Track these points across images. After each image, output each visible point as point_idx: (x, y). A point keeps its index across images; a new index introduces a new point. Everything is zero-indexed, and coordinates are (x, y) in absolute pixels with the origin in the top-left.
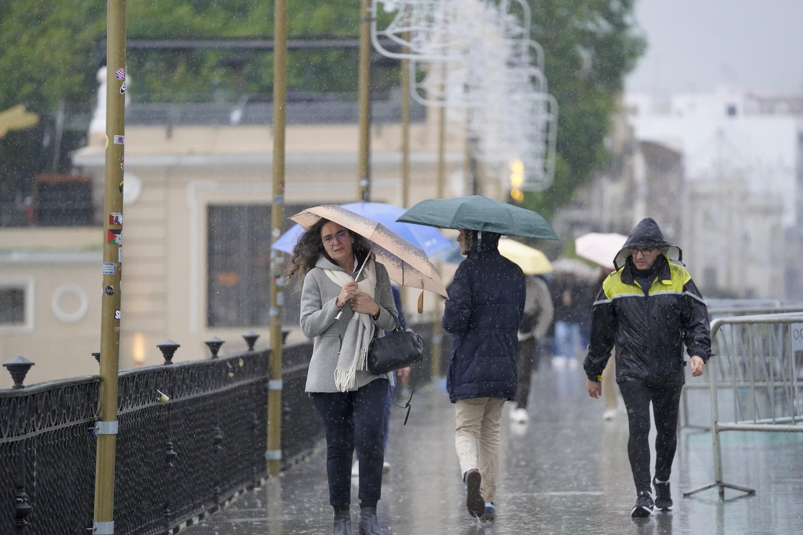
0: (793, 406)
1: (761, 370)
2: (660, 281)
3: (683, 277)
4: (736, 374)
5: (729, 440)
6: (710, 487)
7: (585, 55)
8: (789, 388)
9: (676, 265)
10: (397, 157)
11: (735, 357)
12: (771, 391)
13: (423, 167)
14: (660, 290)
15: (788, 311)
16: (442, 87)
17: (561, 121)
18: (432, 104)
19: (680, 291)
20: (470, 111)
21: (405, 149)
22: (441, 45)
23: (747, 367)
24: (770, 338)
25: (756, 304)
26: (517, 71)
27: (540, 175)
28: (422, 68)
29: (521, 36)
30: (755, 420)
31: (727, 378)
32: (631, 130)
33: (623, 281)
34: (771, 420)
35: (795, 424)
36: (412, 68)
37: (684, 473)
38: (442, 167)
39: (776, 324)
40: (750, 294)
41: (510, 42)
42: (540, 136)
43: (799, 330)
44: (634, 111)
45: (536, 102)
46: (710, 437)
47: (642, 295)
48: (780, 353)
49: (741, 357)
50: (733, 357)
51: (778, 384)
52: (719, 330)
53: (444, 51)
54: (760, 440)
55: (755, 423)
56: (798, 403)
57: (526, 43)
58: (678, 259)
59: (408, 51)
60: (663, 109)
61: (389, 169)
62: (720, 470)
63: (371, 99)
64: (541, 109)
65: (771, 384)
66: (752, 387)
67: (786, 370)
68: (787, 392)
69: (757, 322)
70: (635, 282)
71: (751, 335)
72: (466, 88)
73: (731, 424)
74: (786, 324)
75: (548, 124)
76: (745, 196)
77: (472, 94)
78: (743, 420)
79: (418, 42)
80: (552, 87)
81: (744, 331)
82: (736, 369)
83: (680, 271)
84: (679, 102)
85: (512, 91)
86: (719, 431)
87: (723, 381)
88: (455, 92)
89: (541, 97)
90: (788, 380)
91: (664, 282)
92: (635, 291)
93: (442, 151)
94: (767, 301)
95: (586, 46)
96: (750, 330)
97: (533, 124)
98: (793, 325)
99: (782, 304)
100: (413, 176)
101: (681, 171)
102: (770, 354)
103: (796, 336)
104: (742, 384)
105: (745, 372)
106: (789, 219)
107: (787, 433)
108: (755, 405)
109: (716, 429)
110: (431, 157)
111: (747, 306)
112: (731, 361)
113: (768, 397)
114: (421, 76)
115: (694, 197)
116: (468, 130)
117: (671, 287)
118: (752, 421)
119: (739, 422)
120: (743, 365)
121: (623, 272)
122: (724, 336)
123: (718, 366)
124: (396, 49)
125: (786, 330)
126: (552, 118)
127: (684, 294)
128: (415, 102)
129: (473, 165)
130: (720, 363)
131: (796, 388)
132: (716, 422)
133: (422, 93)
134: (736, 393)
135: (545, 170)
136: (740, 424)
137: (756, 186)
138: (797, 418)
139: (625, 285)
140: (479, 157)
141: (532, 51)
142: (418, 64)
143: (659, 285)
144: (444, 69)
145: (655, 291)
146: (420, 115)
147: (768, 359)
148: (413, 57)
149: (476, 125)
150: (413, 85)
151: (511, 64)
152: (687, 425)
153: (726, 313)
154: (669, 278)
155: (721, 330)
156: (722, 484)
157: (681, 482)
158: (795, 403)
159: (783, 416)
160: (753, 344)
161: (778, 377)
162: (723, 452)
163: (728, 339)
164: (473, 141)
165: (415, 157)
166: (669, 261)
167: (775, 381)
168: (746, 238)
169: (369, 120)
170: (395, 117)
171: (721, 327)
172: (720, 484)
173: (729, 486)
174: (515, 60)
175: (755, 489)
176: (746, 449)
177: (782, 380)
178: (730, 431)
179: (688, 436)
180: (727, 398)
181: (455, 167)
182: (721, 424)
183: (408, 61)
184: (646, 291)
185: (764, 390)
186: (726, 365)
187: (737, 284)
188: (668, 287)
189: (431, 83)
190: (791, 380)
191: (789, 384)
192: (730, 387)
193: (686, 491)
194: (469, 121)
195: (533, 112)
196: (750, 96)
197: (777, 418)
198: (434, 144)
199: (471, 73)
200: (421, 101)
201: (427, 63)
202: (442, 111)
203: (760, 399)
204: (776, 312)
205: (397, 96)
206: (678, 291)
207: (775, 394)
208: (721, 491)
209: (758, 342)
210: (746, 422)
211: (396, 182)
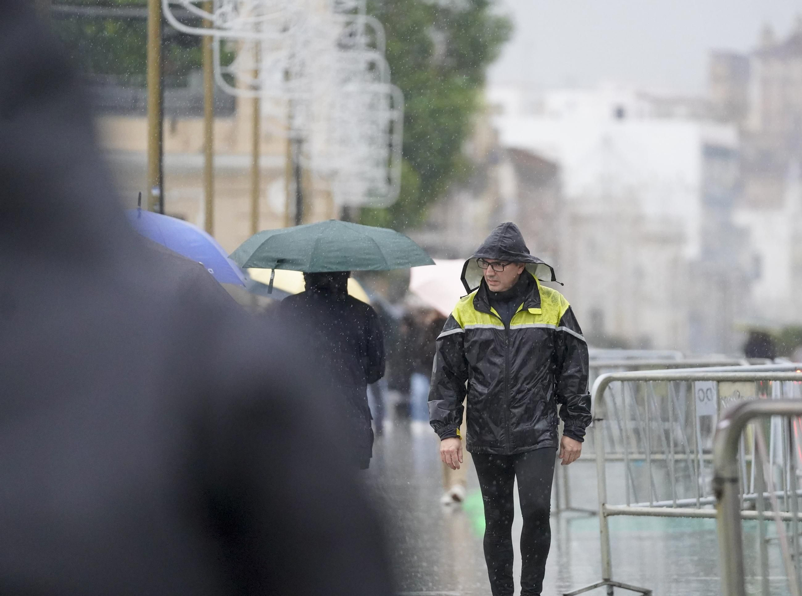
0: (698, 484)
1: (659, 438)
2: (525, 309)
3: (558, 304)
4: (628, 443)
5: (619, 526)
6: (596, 586)
7: (438, 39)
8: (693, 461)
9: (549, 289)
10: (199, 161)
11: (627, 422)
12: (671, 465)
13: (232, 174)
14: (525, 321)
15: (692, 366)
16: (256, 73)
17: (409, 120)
18: (243, 94)
19: (553, 324)
20: (291, 103)
21: (208, 150)
22: (252, 19)
23: (642, 434)
24: (670, 400)
25: (651, 356)
26: (350, 54)
27: (382, 187)
28: (229, 48)
29: (355, 11)
30: (651, 503)
31: (618, 448)
32: (495, 133)
33: (477, 308)
34: (671, 502)
35: (700, 508)
36: (216, 46)
37: (564, 569)
38: (257, 175)
39: (675, 381)
40: (645, 343)
41: (343, 19)
42: (381, 138)
43: (705, 390)
44: (499, 109)
45: (376, 94)
46: (596, 522)
47: (501, 327)
48: (682, 417)
49: (634, 422)
50: (625, 423)
51: (680, 456)
52: (607, 389)
53: (257, 27)
54: (657, 526)
55: (652, 506)
56: (704, 481)
57: (362, 20)
58: (550, 278)
59: (211, 25)
60: (536, 108)
61: (188, 175)
62: (608, 565)
63: (162, 87)
64: (384, 104)
65: (671, 457)
66: (648, 460)
67: (689, 440)
68: (690, 465)
69: (654, 379)
70: (493, 310)
71: (646, 394)
72: (287, 75)
73: (623, 507)
74: (689, 382)
75: (392, 122)
76: (639, 219)
77: (294, 83)
78: (637, 501)
79: (223, 15)
80: (396, 76)
81: (637, 390)
82: (628, 438)
83: (554, 296)
84: (556, 100)
85: (346, 80)
86: (608, 515)
87: (613, 453)
88: (272, 82)
89: (383, 88)
90: (692, 452)
91: (531, 310)
92: (491, 322)
93: (256, 155)
94: (665, 353)
95: (439, 28)
96: (645, 388)
97: (374, 122)
98: (697, 383)
99: (685, 356)
100: (218, 186)
101: (558, 188)
102: (671, 419)
103: (702, 398)
104: (636, 456)
105: (639, 439)
106: (692, 250)
107: (691, 518)
108: (652, 484)
109: (604, 513)
110: (244, 161)
111: (641, 358)
112: (623, 427)
113: (668, 474)
114: (228, 59)
115: (576, 220)
116: (289, 128)
117: (540, 319)
118: (648, 504)
119: (631, 505)
120: (637, 431)
121: (476, 296)
122: (613, 396)
123: (605, 432)
124: (196, 22)
125: (689, 389)
126: (397, 115)
127: (559, 329)
128: (221, 91)
129: (297, 173)
130: (609, 428)
131: (702, 463)
132: (603, 505)
133: (229, 79)
134: (629, 468)
135: (389, 180)
136: (634, 507)
137: (651, 208)
138: (702, 500)
139: (478, 314)
140: (303, 162)
141: (370, 30)
142: (223, 42)
143: (524, 315)
144: (258, 50)
145: (518, 323)
146: (228, 107)
147: (667, 425)
148: (217, 34)
149: (299, 122)
150: (218, 70)
151: (342, 46)
152: (569, 508)
153: (616, 367)
154: (538, 305)
155: (610, 388)
156: (612, 583)
157: (561, 579)
158: (700, 480)
159: (686, 497)
160: (649, 406)
161: (680, 449)
162: (612, 543)
163: (619, 400)
164: (297, 142)
165: (221, 161)
166: (538, 282)
167: (676, 453)
168: (639, 273)
169: (161, 113)
170: (195, 109)
171: (610, 385)
172: (608, 583)
173: (620, 586)
174: (347, 41)
175: (650, 589)
176: (640, 539)
177: (684, 453)
178: (621, 516)
179: (569, 521)
180: (617, 475)
181: (273, 175)
182: (610, 507)
183: (211, 38)
184: (506, 323)
185: (663, 464)
186: (616, 432)
187: (629, 330)
188: (537, 317)
189: (242, 67)
190: (695, 452)
191: (692, 456)
192: (621, 460)
193: (567, 591)
194: (291, 117)
195: (372, 107)
196: (642, 96)
197: (678, 499)
198: (245, 144)
199: (292, 56)
200: (228, 89)
201: (236, 41)
202: (256, 103)
203: (658, 476)
204: (677, 366)
205: (197, 83)
206: (550, 323)
207: (676, 470)
208: (610, 592)
209: (654, 403)
210: (640, 504)
211: (198, 192)
